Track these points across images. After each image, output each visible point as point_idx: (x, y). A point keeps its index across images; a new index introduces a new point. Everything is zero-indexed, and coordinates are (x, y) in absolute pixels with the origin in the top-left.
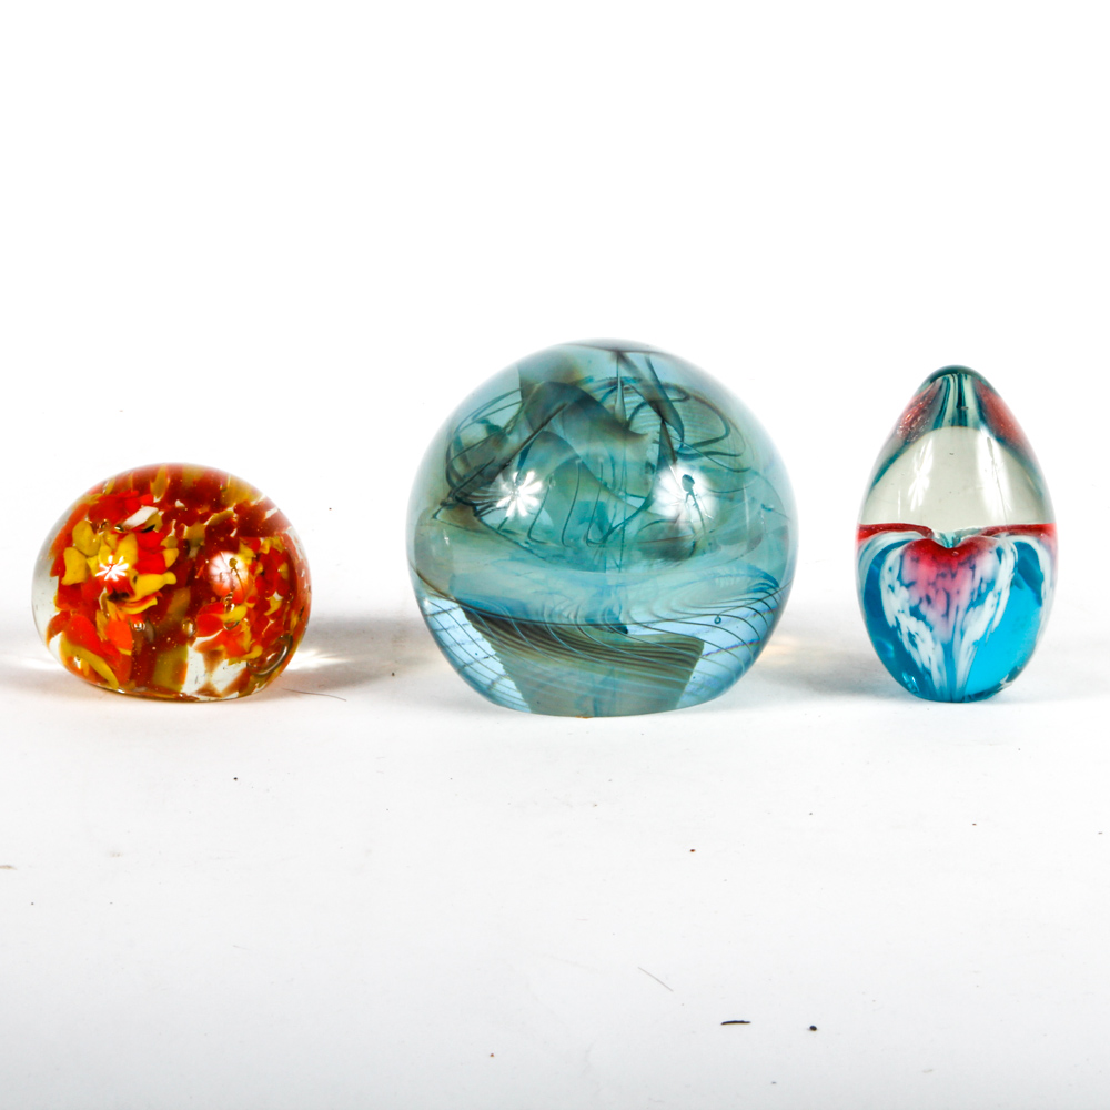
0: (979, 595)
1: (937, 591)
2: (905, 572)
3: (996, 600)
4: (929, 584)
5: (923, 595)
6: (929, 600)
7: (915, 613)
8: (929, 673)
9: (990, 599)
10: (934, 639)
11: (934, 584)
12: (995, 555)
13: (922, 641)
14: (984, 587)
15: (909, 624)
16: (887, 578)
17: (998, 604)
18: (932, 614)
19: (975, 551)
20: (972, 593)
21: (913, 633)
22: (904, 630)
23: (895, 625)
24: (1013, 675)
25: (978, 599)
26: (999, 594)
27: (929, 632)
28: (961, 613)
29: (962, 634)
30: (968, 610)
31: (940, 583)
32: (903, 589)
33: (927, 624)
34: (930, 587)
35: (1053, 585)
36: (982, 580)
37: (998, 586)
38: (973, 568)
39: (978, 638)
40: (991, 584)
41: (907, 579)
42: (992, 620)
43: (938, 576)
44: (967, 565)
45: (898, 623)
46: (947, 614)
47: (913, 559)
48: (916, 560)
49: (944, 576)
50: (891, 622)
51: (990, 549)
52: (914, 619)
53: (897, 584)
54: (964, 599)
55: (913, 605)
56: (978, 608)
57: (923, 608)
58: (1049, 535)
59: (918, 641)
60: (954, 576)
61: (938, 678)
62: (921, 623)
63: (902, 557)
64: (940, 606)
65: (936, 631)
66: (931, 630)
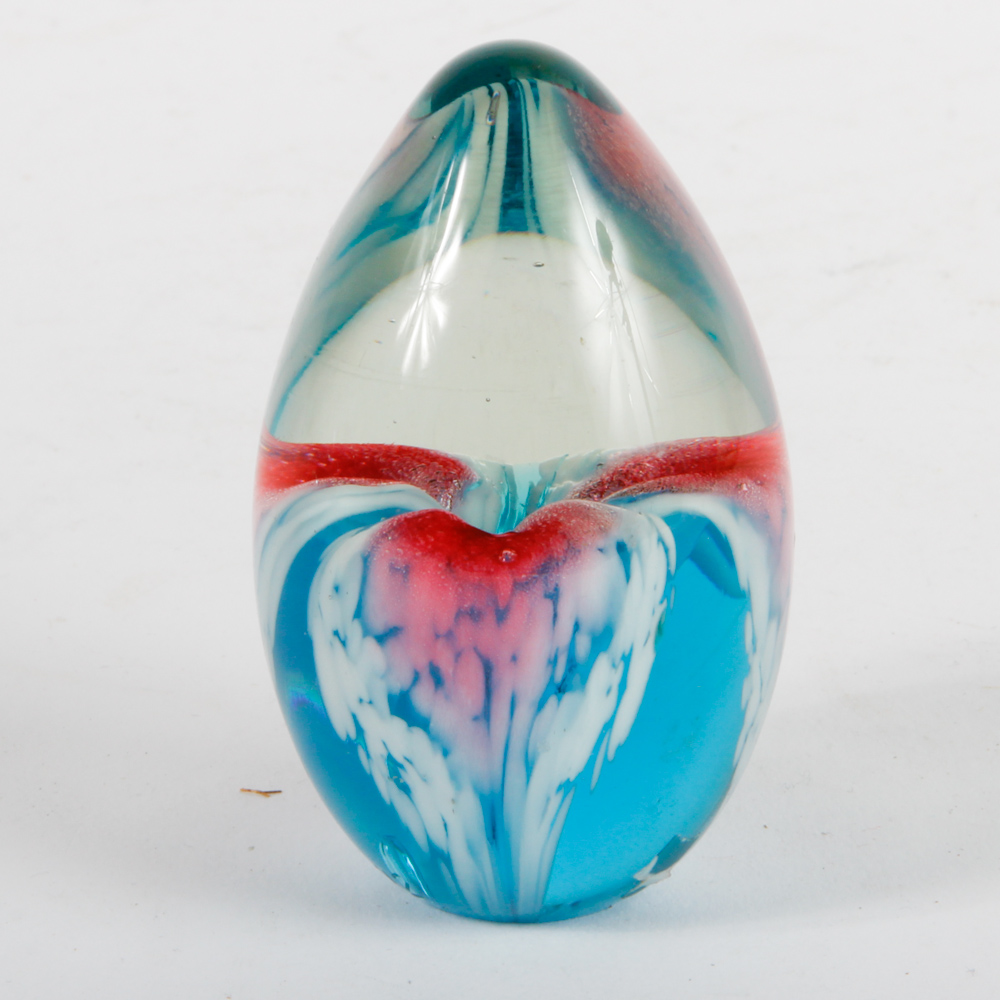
0: (572, 665)
1: (458, 655)
2: (373, 601)
3: (617, 677)
4: (437, 636)
5: (422, 662)
6: (438, 680)
7: (401, 706)
8: (447, 859)
9: (602, 674)
10: (454, 777)
11: (449, 635)
12: (614, 559)
13: (424, 779)
14: (583, 645)
15: (386, 735)
16: (327, 612)
17: (623, 686)
18: (448, 713)
19: (559, 548)
20: (553, 662)
21: (399, 759)
22: (376, 748)
23: (353, 735)
24: (670, 854)
25: (567, 679)
26: (627, 659)
27: (439, 758)
28: (524, 712)
29: (529, 766)
30: (541, 705)
31: (465, 632)
32: (371, 645)
33: (434, 738)
34: (441, 644)
35: (777, 612)
36: (577, 627)
37: (621, 642)
38: (554, 596)
39: (572, 776)
40: (603, 638)
41: (379, 620)
42: (608, 726)
43: (459, 614)
44: (538, 590)
45: (360, 730)
46: (486, 715)
47: (393, 568)
48: (403, 572)
49: (474, 615)
50: (343, 726)
51: (601, 543)
52: (398, 725)
53: (354, 631)
54: (532, 677)
55: (397, 687)
56: (568, 698)
57: (423, 699)
58: (762, 483)
59: (410, 777)
60: (501, 616)
61: (470, 868)
62: (419, 735)
63: (366, 559)
64: (469, 694)
65: (458, 756)
66: (446, 753)
